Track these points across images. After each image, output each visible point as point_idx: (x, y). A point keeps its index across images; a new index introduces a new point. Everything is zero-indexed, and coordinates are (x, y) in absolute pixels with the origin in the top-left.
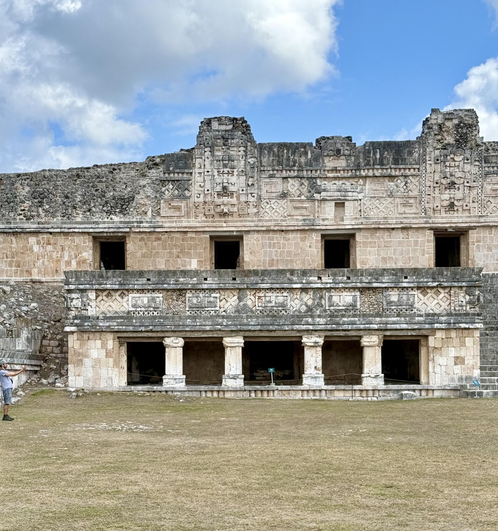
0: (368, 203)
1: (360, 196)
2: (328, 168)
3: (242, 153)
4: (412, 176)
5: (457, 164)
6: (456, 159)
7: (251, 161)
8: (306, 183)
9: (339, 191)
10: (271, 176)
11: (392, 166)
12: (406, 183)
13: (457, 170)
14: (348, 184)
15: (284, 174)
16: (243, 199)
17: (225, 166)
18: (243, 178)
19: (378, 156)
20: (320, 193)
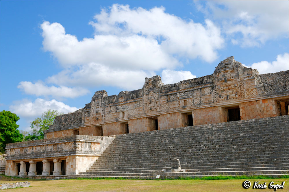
0: (130, 111)
1: (128, 110)
2: (120, 102)
3: (101, 101)
4: (141, 100)
5: (152, 94)
6: (152, 93)
7: (103, 103)
8: (115, 107)
9: (123, 109)
10: (107, 107)
11: (136, 98)
12: (139, 103)
13: (152, 97)
14: (125, 106)
15: (110, 105)
16: (101, 115)
17: (98, 105)
18: (101, 108)
19: (132, 96)
20: (118, 110)
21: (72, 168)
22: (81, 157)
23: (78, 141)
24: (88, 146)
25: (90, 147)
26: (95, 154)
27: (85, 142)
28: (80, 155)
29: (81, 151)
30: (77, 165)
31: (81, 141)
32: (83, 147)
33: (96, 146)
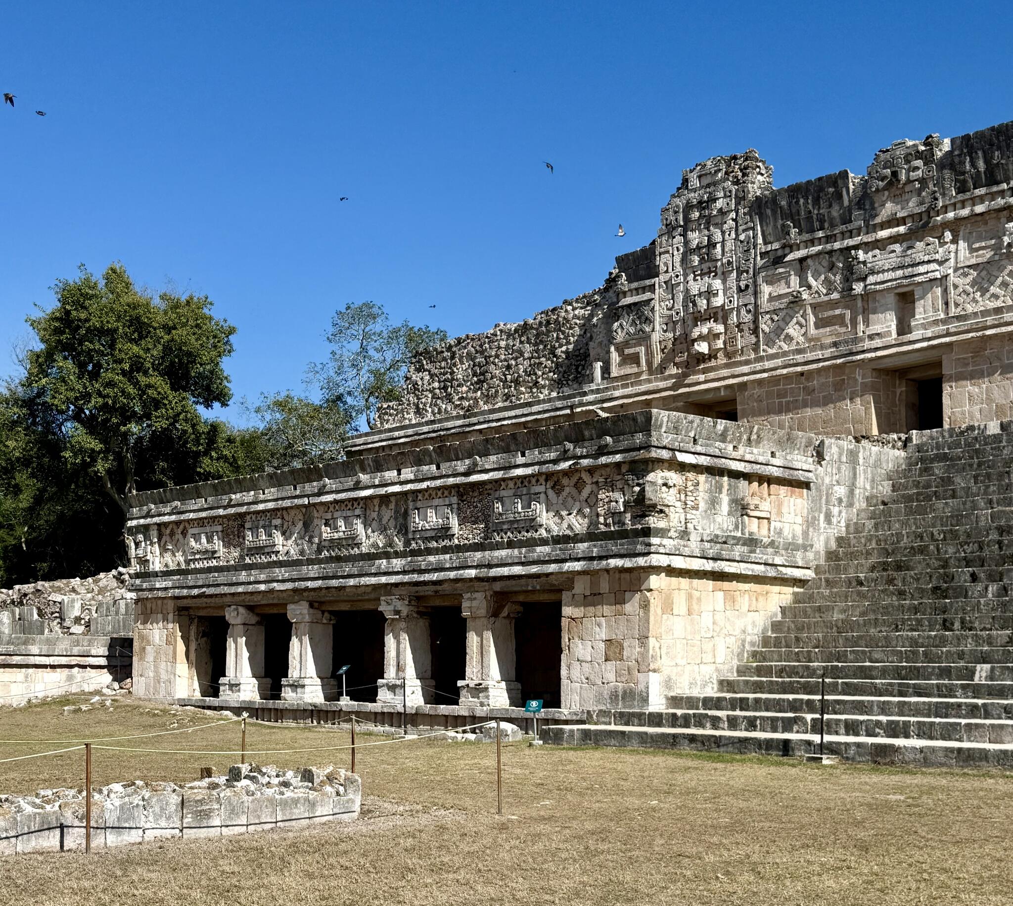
0: (963, 282)
1: (943, 270)
2: (882, 219)
3: (730, 223)
7: (745, 236)
8: (839, 261)
9: (901, 266)
14: (919, 245)
15: (802, 250)
17: (705, 258)
19: (982, 166)
20: (864, 279)
21: (611, 665)
22: (684, 582)
23: (665, 454)
24: (725, 499)
25: (742, 508)
26: (778, 560)
27: (710, 471)
28: (678, 563)
29: (684, 534)
30: (652, 642)
31: (682, 457)
32: (695, 508)
33: (780, 505)
